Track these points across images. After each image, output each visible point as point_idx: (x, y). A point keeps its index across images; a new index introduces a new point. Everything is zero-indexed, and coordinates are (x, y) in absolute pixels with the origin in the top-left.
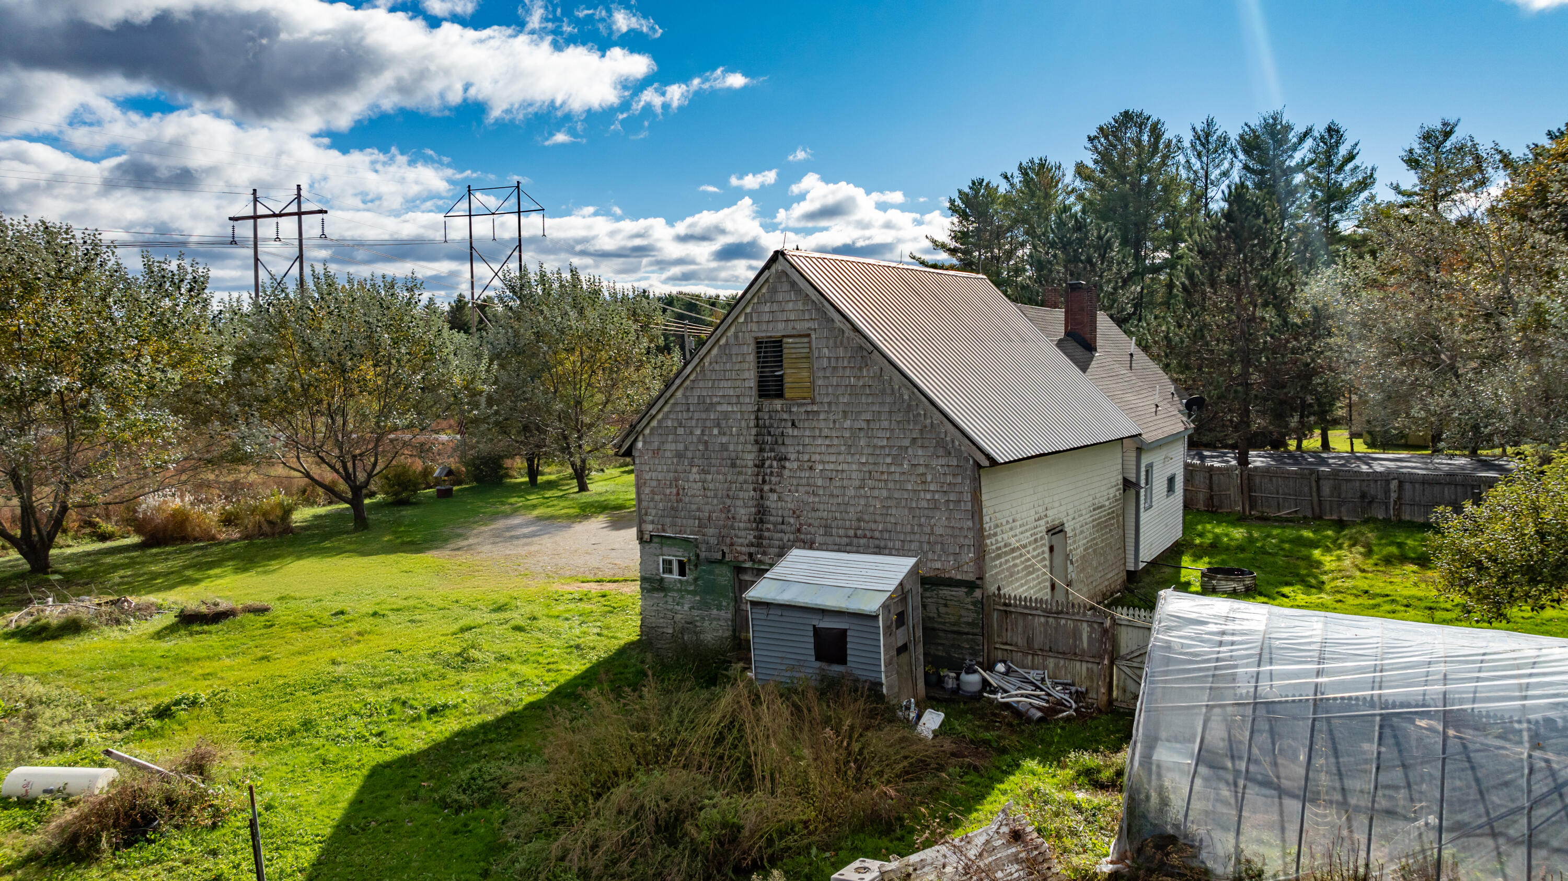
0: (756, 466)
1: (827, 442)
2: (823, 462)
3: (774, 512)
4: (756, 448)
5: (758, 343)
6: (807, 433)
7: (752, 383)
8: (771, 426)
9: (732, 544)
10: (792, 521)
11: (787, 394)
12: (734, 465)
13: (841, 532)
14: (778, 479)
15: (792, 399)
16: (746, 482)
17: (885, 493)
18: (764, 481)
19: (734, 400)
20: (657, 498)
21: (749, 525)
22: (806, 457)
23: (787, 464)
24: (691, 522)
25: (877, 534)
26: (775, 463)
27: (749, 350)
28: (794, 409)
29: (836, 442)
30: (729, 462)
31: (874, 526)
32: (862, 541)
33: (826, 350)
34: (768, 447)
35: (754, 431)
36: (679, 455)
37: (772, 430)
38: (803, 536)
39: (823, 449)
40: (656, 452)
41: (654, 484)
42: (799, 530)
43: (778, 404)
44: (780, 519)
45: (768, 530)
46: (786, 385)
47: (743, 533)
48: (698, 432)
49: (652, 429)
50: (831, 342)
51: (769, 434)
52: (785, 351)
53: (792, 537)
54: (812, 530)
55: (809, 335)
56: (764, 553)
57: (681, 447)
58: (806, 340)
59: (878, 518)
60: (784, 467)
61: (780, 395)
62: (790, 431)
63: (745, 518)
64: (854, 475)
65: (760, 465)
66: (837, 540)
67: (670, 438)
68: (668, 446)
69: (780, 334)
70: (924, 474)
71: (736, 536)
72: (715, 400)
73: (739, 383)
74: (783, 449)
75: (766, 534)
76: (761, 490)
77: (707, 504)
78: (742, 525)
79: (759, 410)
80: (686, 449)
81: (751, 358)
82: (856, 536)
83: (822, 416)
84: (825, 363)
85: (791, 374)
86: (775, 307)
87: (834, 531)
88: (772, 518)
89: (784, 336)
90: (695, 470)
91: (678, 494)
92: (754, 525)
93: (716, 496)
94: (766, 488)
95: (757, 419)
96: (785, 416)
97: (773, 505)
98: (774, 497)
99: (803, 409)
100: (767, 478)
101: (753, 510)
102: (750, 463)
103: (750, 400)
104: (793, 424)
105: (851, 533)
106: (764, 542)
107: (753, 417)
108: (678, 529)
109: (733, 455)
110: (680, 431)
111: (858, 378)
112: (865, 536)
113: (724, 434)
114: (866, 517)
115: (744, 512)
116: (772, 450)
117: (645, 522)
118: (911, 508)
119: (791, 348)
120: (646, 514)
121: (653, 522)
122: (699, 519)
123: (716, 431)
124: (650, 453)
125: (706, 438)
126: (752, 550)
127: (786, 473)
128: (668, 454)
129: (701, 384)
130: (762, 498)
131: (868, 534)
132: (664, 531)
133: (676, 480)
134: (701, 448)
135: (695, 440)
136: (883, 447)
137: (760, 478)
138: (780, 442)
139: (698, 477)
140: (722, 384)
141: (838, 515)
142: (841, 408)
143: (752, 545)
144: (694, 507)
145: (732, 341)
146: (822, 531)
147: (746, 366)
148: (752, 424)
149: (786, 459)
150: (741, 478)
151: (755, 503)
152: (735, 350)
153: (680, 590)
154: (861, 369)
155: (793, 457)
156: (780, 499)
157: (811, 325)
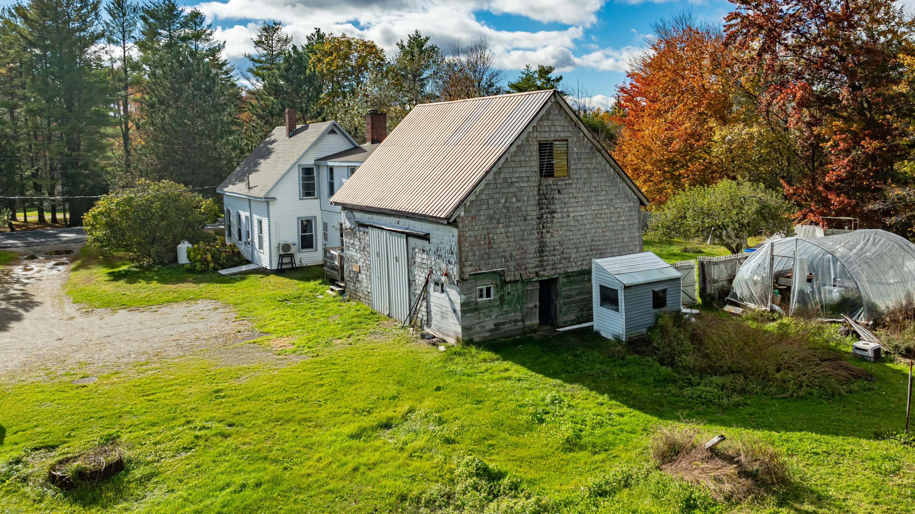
0: (538, 218)
1: (576, 200)
2: (573, 212)
3: (548, 244)
4: (538, 207)
5: (540, 144)
6: (566, 196)
7: (537, 169)
8: (547, 194)
9: (526, 269)
10: (558, 247)
11: (556, 175)
12: (525, 220)
13: (584, 249)
14: (550, 225)
15: (558, 177)
16: (533, 229)
17: (603, 225)
18: (543, 227)
19: (526, 179)
20: (475, 248)
21: (535, 255)
22: (566, 210)
23: (555, 215)
24: (499, 260)
25: (600, 247)
26: (549, 216)
27: (536, 147)
28: (560, 183)
29: (580, 200)
30: (522, 218)
31: (599, 243)
32: (594, 252)
33: (575, 149)
34: (545, 206)
35: (537, 198)
36: (491, 218)
37: (547, 196)
38: (565, 256)
39: (574, 204)
40: (474, 217)
41: (473, 239)
42: (563, 253)
43: (550, 181)
44: (552, 248)
45: (546, 256)
46: (555, 169)
47: (532, 261)
48: (503, 201)
49: (472, 202)
50: (578, 144)
51: (546, 198)
52: (554, 149)
53: (559, 257)
54: (569, 251)
55: (567, 140)
56: (545, 270)
57: (491, 212)
58: (565, 143)
59: (601, 239)
60: (554, 217)
61: (552, 176)
62: (557, 196)
63: (533, 251)
64: (589, 217)
65: (540, 218)
66: (582, 254)
67: (484, 207)
68: (482, 212)
69: (552, 139)
70: (620, 212)
71: (528, 263)
72: (514, 180)
73: (528, 169)
74: (553, 207)
75: (545, 258)
76: (542, 233)
77: (509, 246)
78: (531, 256)
79: (540, 185)
80: (495, 213)
81: (536, 153)
82: (591, 250)
83: (574, 186)
84: (575, 156)
85: (558, 163)
86: (549, 123)
87: (581, 250)
88: (547, 248)
89: (554, 140)
90: (501, 225)
91: (490, 243)
92: (538, 254)
93: (515, 241)
94: (544, 231)
95: (539, 190)
96: (554, 187)
97: (548, 240)
98: (549, 235)
99: (563, 183)
100: (545, 225)
101: (537, 245)
102: (535, 217)
103: (535, 179)
104: (559, 192)
105: (589, 249)
106: (544, 263)
107: (536, 189)
108: (490, 266)
109: (525, 213)
110: (491, 202)
111: (591, 164)
112: (595, 249)
113: (520, 201)
114: (595, 239)
115: (532, 248)
116: (547, 208)
117: (465, 266)
118: (614, 231)
119: (558, 147)
120: (466, 261)
121: (471, 265)
122: (505, 257)
123: (514, 200)
124: (470, 219)
125: (508, 205)
126: (537, 269)
127: (555, 220)
128: (482, 218)
129: (506, 170)
130: (542, 237)
131: (597, 248)
132: (480, 269)
133: (488, 234)
134: (504, 211)
135: (501, 206)
136: (602, 200)
137: (541, 225)
138: (552, 203)
139: (503, 230)
140: (519, 170)
141: (582, 240)
142: (583, 181)
143: (538, 267)
144: (501, 250)
145: (525, 143)
146: (574, 251)
147: (532, 158)
148: (536, 193)
149: (555, 212)
150: (530, 227)
151: (538, 241)
152: (527, 148)
153: (490, 307)
154: (592, 159)
155: (559, 210)
156: (552, 236)
157: (568, 134)
